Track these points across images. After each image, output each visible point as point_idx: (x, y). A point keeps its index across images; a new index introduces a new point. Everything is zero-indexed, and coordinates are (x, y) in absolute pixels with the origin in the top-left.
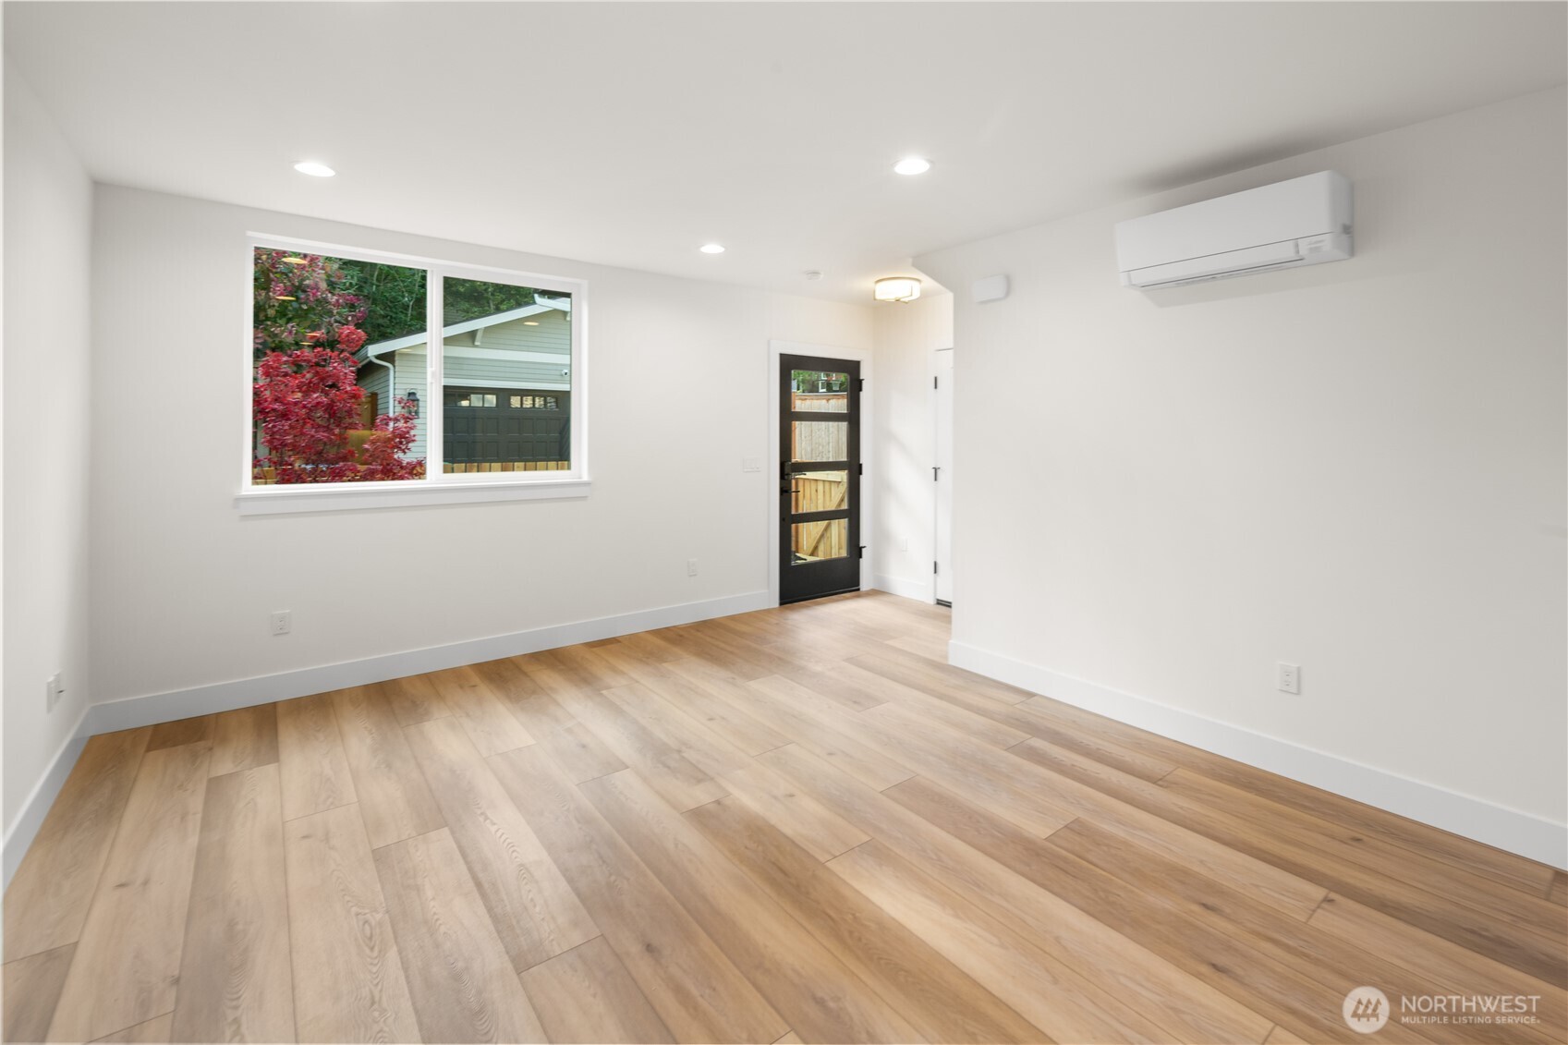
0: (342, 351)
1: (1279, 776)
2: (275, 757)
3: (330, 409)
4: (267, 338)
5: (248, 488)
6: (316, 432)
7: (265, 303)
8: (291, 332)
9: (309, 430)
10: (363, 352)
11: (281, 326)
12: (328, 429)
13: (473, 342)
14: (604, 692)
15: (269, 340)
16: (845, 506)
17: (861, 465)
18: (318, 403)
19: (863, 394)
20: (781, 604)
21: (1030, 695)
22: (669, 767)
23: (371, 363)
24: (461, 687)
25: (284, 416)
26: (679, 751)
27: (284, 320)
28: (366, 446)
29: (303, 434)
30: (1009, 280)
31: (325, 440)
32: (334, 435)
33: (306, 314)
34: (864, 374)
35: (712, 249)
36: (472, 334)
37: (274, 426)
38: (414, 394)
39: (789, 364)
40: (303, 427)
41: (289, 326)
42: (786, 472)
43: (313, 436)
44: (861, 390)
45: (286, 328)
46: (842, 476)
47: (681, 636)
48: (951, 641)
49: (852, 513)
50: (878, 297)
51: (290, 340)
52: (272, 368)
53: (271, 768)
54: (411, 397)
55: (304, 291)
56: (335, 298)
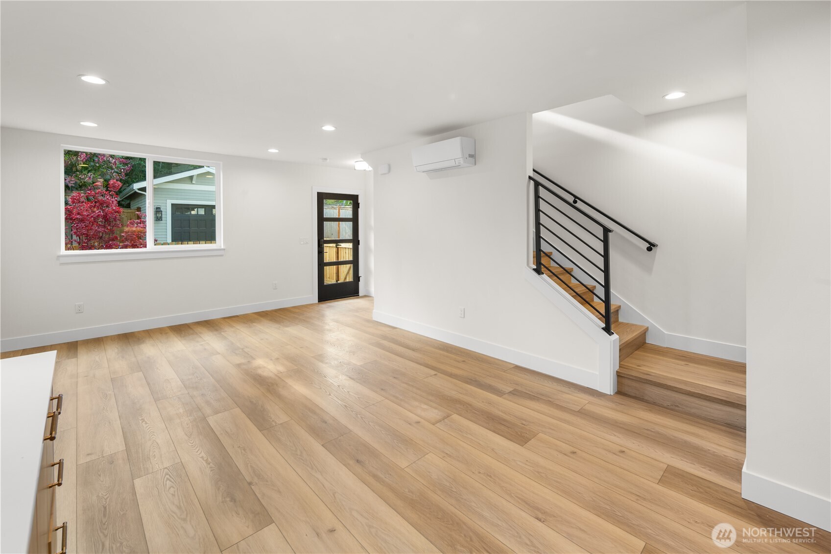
0: (111, 191)
1: (463, 348)
2: (77, 357)
3: (105, 218)
4: (77, 181)
5: (63, 251)
6: (98, 228)
7: (76, 163)
8: (90, 178)
9: (95, 227)
10: (131, 186)
11: (85, 174)
12: (104, 226)
13: (192, 182)
14: (222, 333)
15: (78, 182)
16: (351, 259)
17: (359, 241)
18: (99, 215)
19: (360, 210)
20: (319, 302)
21: (396, 328)
22: (236, 353)
23: (136, 192)
24: (161, 333)
25: (82, 221)
26: (243, 349)
27: (86, 171)
28: (123, 234)
29: (91, 229)
30: (389, 166)
31: (103, 231)
32: (107, 229)
33: (99, 168)
34: (360, 201)
35: (273, 151)
36: (191, 178)
37: (77, 226)
38: (160, 208)
39: (322, 197)
40: (92, 226)
41: (89, 174)
42: (321, 244)
43: (96, 230)
44: (359, 208)
45: (88, 176)
46: (350, 245)
47: (267, 314)
48: (374, 311)
49: (355, 262)
50: (356, 168)
51: (90, 181)
52: (76, 199)
53: (74, 360)
54: (158, 210)
55: (97, 156)
56: (114, 160)
